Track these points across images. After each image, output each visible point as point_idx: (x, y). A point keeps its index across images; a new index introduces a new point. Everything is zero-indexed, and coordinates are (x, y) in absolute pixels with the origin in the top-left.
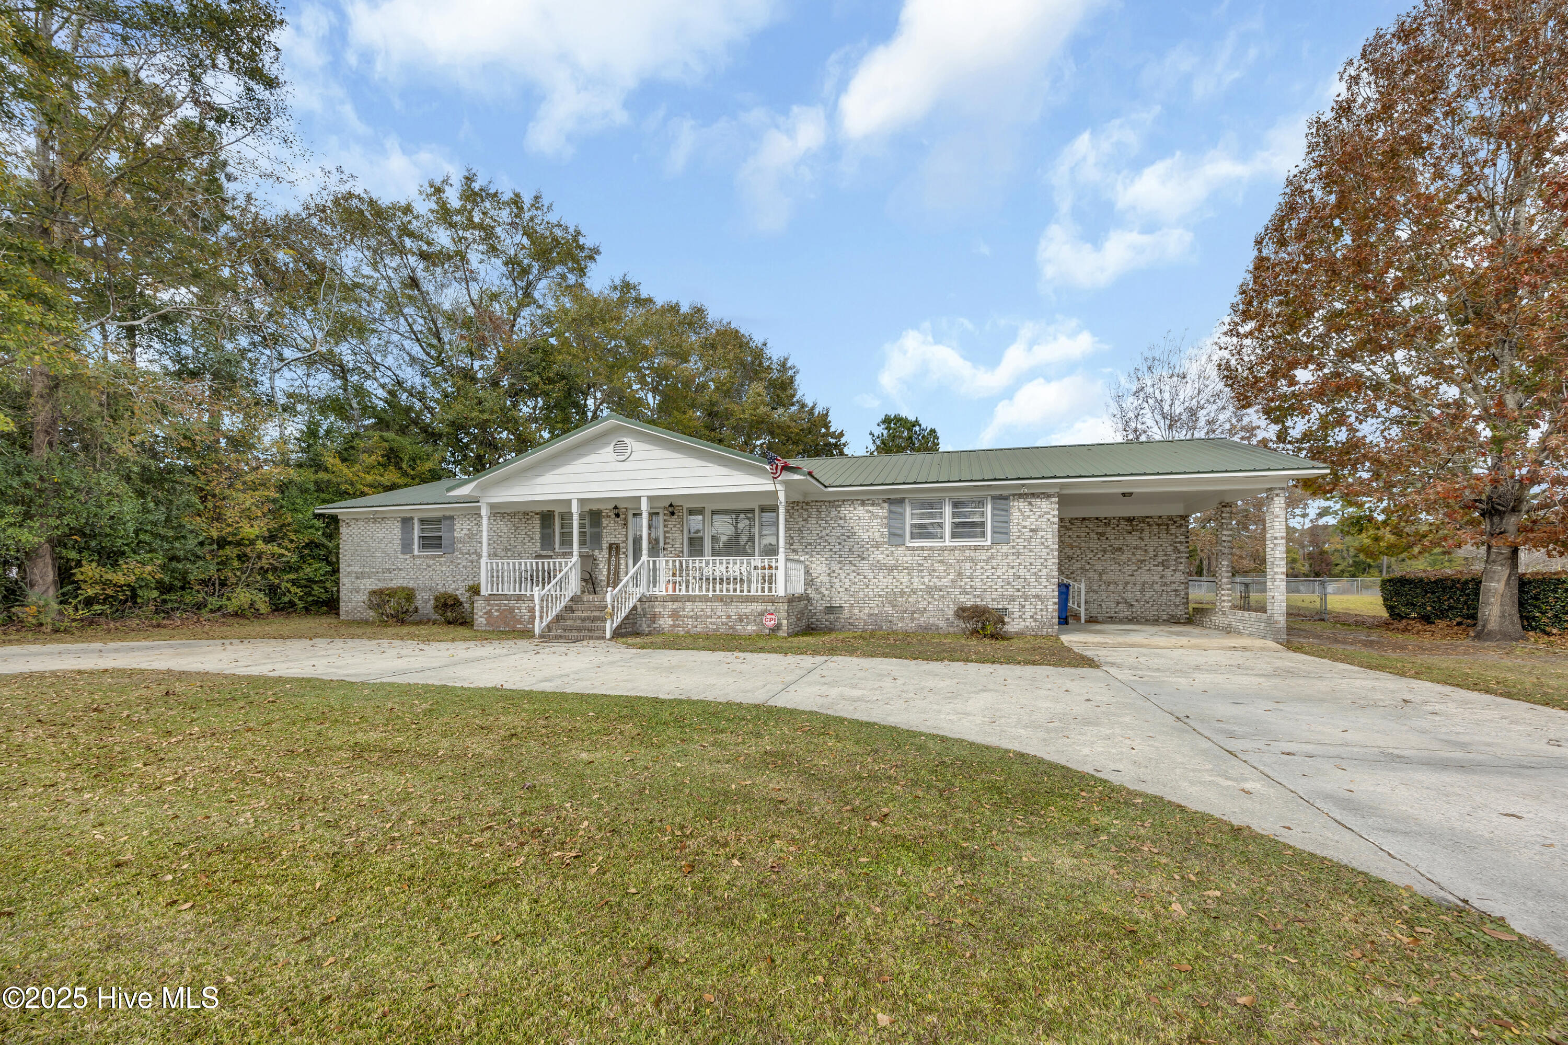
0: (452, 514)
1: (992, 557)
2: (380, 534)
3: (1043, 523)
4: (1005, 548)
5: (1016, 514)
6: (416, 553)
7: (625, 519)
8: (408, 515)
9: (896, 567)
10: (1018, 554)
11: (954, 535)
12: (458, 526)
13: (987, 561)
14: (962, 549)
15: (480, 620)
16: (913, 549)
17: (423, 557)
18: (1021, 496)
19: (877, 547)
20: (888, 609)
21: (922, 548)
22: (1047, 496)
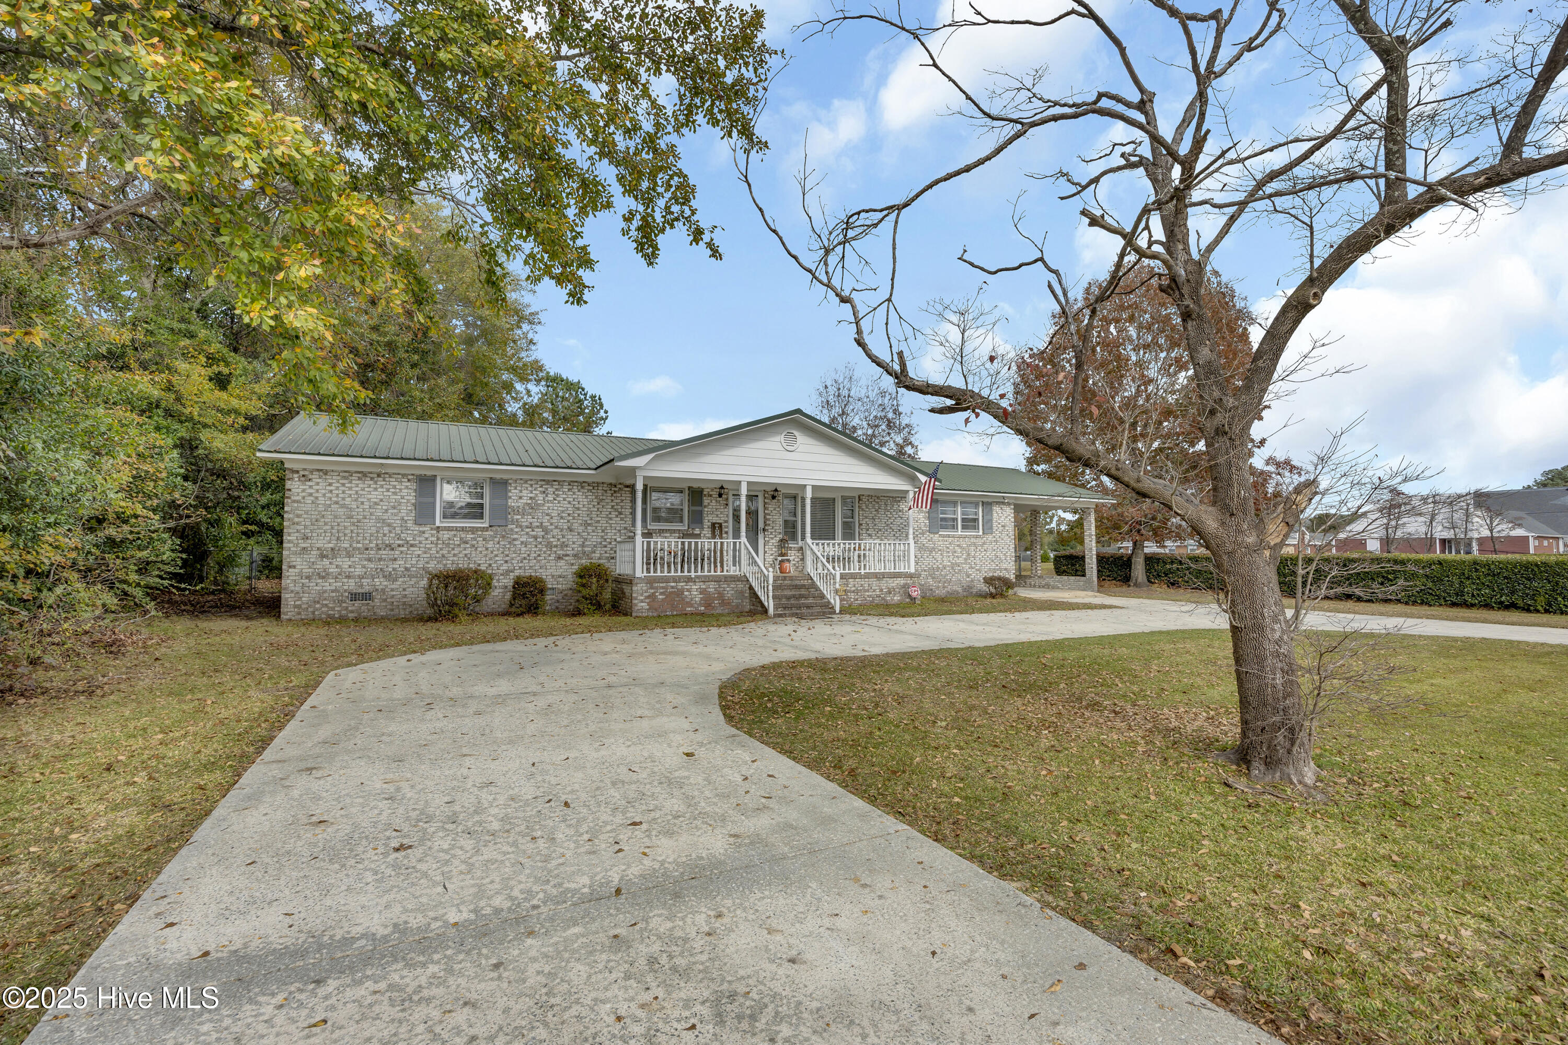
0: (505, 477)
1: (984, 543)
2: (375, 496)
3: (1007, 522)
4: (990, 537)
5: (995, 515)
6: (438, 524)
7: (727, 499)
8: (429, 473)
9: (934, 549)
10: (996, 541)
11: (964, 527)
12: (513, 492)
13: (982, 546)
14: (970, 537)
15: (641, 604)
16: (944, 536)
17: (449, 529)
18: (997, 503)
19: (923, 534)
20: (930, 580)
21: (949, 536)
22: (1009, 504)
